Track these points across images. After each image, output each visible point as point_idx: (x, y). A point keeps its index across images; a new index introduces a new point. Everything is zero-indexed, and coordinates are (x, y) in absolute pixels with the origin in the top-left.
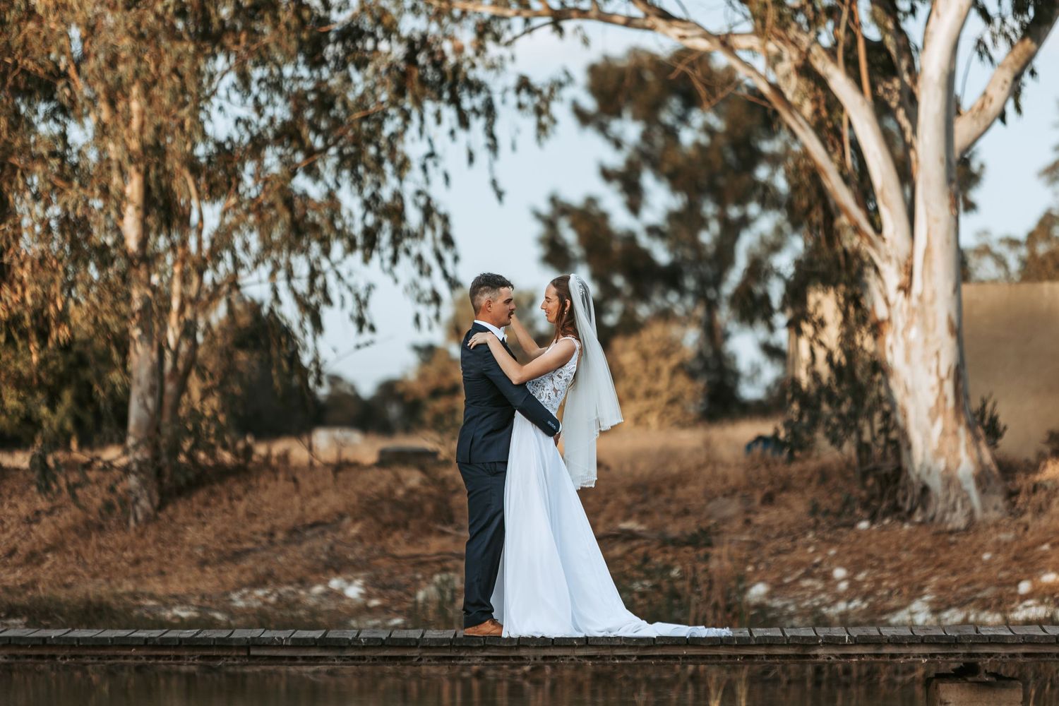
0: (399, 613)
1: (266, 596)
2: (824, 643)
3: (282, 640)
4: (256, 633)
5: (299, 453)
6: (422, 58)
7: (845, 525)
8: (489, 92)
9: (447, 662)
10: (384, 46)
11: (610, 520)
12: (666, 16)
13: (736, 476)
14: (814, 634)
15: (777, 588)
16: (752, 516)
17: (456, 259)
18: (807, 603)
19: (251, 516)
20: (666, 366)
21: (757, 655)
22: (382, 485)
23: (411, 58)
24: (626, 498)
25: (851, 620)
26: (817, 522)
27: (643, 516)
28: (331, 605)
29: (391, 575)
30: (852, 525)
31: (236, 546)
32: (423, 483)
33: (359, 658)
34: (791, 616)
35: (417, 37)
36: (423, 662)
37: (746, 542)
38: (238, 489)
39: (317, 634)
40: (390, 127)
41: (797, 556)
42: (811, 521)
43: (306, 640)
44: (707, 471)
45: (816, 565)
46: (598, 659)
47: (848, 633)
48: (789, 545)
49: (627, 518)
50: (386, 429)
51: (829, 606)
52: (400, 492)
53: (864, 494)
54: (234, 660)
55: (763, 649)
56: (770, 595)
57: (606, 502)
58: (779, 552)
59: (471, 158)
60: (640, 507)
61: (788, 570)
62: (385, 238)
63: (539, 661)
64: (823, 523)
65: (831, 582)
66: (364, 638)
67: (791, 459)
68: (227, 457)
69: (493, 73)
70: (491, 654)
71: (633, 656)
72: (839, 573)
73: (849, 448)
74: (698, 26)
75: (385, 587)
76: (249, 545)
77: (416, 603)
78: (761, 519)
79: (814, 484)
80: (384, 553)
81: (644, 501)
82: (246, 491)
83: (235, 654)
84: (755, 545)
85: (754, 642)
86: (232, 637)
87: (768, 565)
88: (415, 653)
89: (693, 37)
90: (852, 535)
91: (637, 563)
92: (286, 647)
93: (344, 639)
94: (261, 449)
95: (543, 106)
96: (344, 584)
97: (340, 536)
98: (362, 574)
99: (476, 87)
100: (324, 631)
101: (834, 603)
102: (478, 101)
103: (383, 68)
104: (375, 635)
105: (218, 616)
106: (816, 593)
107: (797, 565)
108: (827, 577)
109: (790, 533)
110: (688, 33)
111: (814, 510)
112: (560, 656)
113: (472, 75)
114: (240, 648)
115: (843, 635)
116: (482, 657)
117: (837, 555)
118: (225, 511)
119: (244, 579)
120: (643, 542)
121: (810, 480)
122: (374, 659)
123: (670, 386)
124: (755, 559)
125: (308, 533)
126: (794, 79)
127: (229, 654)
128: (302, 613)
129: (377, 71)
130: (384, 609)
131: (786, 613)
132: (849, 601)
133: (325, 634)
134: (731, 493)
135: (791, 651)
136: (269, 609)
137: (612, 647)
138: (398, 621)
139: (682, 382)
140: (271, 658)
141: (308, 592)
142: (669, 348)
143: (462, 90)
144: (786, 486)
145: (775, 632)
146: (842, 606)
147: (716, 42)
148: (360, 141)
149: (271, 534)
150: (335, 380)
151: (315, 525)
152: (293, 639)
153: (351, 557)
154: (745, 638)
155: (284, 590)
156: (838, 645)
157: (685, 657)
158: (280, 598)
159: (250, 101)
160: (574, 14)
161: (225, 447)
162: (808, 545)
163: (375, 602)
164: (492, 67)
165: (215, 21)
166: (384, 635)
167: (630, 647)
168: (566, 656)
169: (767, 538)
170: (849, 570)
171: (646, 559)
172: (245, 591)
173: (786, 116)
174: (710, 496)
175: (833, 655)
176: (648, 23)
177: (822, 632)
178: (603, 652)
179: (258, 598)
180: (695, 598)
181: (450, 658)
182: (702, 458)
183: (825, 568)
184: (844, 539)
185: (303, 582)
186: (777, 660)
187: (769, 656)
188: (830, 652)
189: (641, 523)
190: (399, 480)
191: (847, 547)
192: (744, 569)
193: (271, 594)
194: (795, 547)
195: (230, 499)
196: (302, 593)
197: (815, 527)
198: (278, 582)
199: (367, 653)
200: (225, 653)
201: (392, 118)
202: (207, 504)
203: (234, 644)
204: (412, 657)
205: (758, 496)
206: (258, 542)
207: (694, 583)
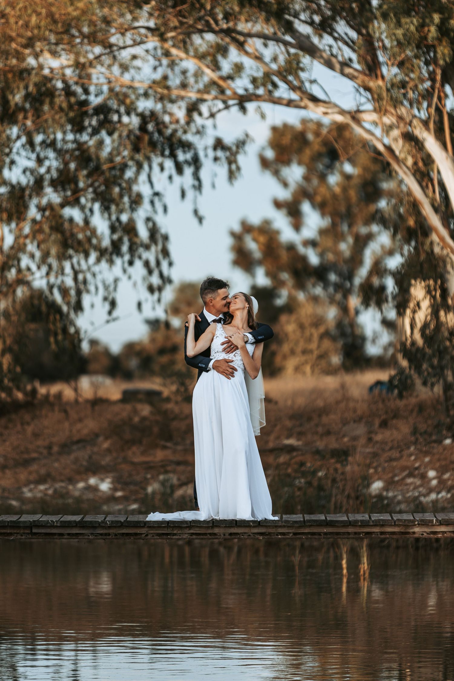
0: (135, 501)
1: (46, 489)
2: (419, 524)
3: (54, 522)
4: (36, 517)
5: (68, 392)
6: (150, 127)
7: (435, 441)
8: (195, 149)
9: (165, 537)
10: (125, 119)
11: (278, 438)
12: (314, 99)
13: (362, 408)
14: (412, 518)
15: (389, 484)
16: (373, 436)
17: (171, 264)
18: (410, 494)
19: (36, 435)
20: (316, 334)
21: (374, 532)
22: (125, 414)
23: (143, 128)
24: (289, 423)
25: (440, 505)
26: (417, 440)
27: (300, 435)
28: (90, 496)
29: (130, 475)
30: (440, 442)
31: (26, 456)
32: (151, 413)
33: (106, 534)
34: (399, 503)
35: (147, 113)
36: (149, 537)
37: (369, 453)
38: (27, 417)
39: (77, 518)
40: (129, 174)
41: (403, 462)
42: (413, 439)
43: (70, 522)
44: (343, 405)
45: (417, 469)
46: (267, 535)
47: (436, 517)
48: (398, 455)
49: (288, 437)
50: (128, 376)
51: (425, 496)
52: (136, 419)
53: (448, 420)
54: (22, 536)
55: (378, 528)
56: (386, 488)
57: (275, 426)
58: (391, 460)
59: (183, 194)
60: (298, 429)
61: (397, 471)
62: (125, 248)
63: (227, 536)
64: (421, 440)
65: (426, 480)
66: (109, 521)
67: (401, 396)
68: (20, 395)
69: (198, 136)
70: (195, 532)
71: (290, 533)
72: (432, 474)
73: (438, 389)
74: (336, 106)
75: (126, 484)
76: (34, 455)
77: (147, 494)
78: (379, 437)
79: (415, 414)
80: (125, 460)
81: (301, 425)
82: (33, 419)
83: (22, 531)
84: (375, 455)
85: (372, 524)
86: (20, 520)
87: (384, 469)
88: (144, 531)
89: (333, 113)
90: (441, 449)
91: (296, 467)
92: (57, 527)
93: (95, 521)
94: (42, 390)
95: (232, 158)
96: (99, 482)
97: (95, 449)
98: (111, 475)
99: (187, 146)
100: (82, 516)
101: (428, 494)
102: (189, 156)
103: (125, 133)
104: (116, 519)
105: (14, 503)
106: (416, 488)
107: (403, 469)
108: (423, 476)
109: (399, 447)
110: (329, 111)
111: (415, 431)
112: (241, 533)
113: (184, 138)
114: (25, 527)
115: (432, 518)
116: (189, 533)
117: (430, 462)
118: (18, 432)
119: (31, 478)
120: (300, 453)
121: (412, 411)
122: (116, 535)
123: (319, 347)
124: (375, 465)
125: (75, 447)
126: (401, 142)
127: (18, 532)
128: (70, 501)
129: (120, 136)
130: (125, 499)
131: (396, 500)
132: (438, 493)
133: (83, 518)
134: (359, 420)
135: (396, 529)
136: (48, 498)
137: (276, 527)
138: (135, 506)
139: (327, 344)
140: (46, 534)
141: (74, 487)
142: (318, 321)
143: (178, 149)
144: (396, 415)
145: (387, 517)
146: (433, 496)
147: (348, 116)
148: (109, 183)
149: (49, 448)
150: (93, 343)
151: (78, 442)
152: (61, 522)
153: (103, 463)
154: (366, 520)
155: (58, 485)
156: (428, 525)
157: (326, 534)
158: (55, 491)
159: (34, 156)
160: (254, 97)
161: (19, 389)
162: (411, 455)
163: (119, 494)
164: (198, 132)
165: (12, 104)
166: (122, 519)
167: (288, 527)
168: (245, 533)
169: (383, 450)
170: (438, 472)
171: (302, 464)
172: (32, 486)
173: (395, 166)
174: (345, 422)
175: (425, 532)
176: (302, 104)
177: (418, 516)
178: (270, 530)
179: (41, 491)
180: (334, 491)
181: (167, 534)
182: (339, 396)
183: (422, 470)
184: (435, 451)
185: (71, 480)
186: (388, 536)
187: (382, 533)
188: (423, 531)
189: (298, 440)
190: (135, 411)
191: (437, 457)
192: (368, 471)
193: (50, 488)
194: (401, 457)
195: (22, 424)
196: (71, 487)
197: (415, 443)
198: (54, 480)
199: (111, 531)
200: (15, 531)
201: (130, 167)
202: (6, 428)
203: (21, 525)
204: (141, 534)
205: (377, 422)
206: (41, 453)
207: (334, 481)
